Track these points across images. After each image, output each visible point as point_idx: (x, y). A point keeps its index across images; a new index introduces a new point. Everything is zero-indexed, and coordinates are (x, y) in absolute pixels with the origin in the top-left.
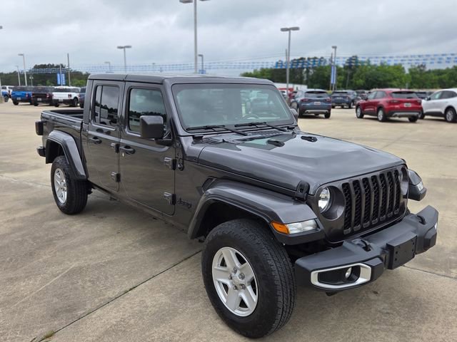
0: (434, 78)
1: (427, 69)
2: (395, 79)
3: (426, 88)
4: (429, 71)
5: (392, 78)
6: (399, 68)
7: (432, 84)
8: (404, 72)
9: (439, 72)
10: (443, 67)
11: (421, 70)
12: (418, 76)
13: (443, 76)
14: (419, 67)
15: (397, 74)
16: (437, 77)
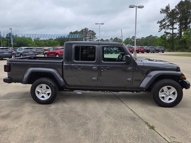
0: (43, 43)
1: (40, 40)
2: (29, 43)
3: (41, 47)
4: (41, 40)
5: (28, 43)
6: (30, 39)
7: (43, 45)
8: (32, 40)
9: (45, 41)
10: (45, 39)
11: (38, 40)
12: (37, 42)
13: (46, 42)
14: (37, 38)
15: (30, 41)
16: (44, 43)
